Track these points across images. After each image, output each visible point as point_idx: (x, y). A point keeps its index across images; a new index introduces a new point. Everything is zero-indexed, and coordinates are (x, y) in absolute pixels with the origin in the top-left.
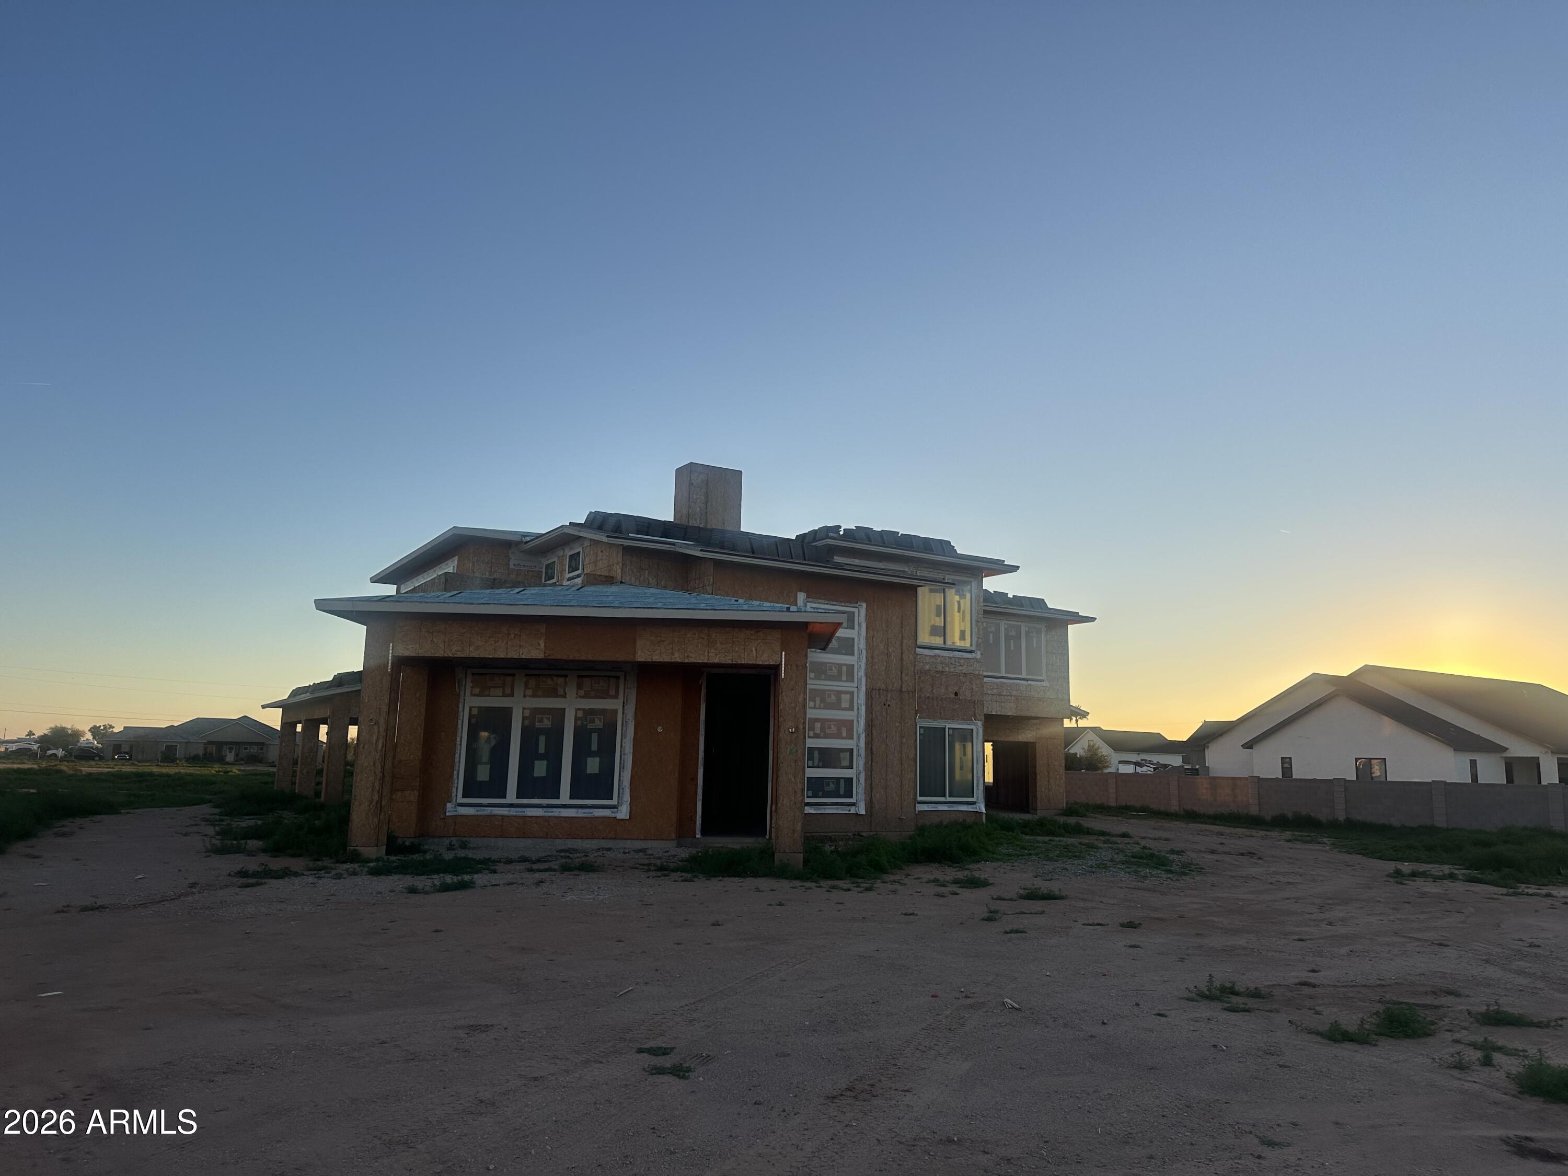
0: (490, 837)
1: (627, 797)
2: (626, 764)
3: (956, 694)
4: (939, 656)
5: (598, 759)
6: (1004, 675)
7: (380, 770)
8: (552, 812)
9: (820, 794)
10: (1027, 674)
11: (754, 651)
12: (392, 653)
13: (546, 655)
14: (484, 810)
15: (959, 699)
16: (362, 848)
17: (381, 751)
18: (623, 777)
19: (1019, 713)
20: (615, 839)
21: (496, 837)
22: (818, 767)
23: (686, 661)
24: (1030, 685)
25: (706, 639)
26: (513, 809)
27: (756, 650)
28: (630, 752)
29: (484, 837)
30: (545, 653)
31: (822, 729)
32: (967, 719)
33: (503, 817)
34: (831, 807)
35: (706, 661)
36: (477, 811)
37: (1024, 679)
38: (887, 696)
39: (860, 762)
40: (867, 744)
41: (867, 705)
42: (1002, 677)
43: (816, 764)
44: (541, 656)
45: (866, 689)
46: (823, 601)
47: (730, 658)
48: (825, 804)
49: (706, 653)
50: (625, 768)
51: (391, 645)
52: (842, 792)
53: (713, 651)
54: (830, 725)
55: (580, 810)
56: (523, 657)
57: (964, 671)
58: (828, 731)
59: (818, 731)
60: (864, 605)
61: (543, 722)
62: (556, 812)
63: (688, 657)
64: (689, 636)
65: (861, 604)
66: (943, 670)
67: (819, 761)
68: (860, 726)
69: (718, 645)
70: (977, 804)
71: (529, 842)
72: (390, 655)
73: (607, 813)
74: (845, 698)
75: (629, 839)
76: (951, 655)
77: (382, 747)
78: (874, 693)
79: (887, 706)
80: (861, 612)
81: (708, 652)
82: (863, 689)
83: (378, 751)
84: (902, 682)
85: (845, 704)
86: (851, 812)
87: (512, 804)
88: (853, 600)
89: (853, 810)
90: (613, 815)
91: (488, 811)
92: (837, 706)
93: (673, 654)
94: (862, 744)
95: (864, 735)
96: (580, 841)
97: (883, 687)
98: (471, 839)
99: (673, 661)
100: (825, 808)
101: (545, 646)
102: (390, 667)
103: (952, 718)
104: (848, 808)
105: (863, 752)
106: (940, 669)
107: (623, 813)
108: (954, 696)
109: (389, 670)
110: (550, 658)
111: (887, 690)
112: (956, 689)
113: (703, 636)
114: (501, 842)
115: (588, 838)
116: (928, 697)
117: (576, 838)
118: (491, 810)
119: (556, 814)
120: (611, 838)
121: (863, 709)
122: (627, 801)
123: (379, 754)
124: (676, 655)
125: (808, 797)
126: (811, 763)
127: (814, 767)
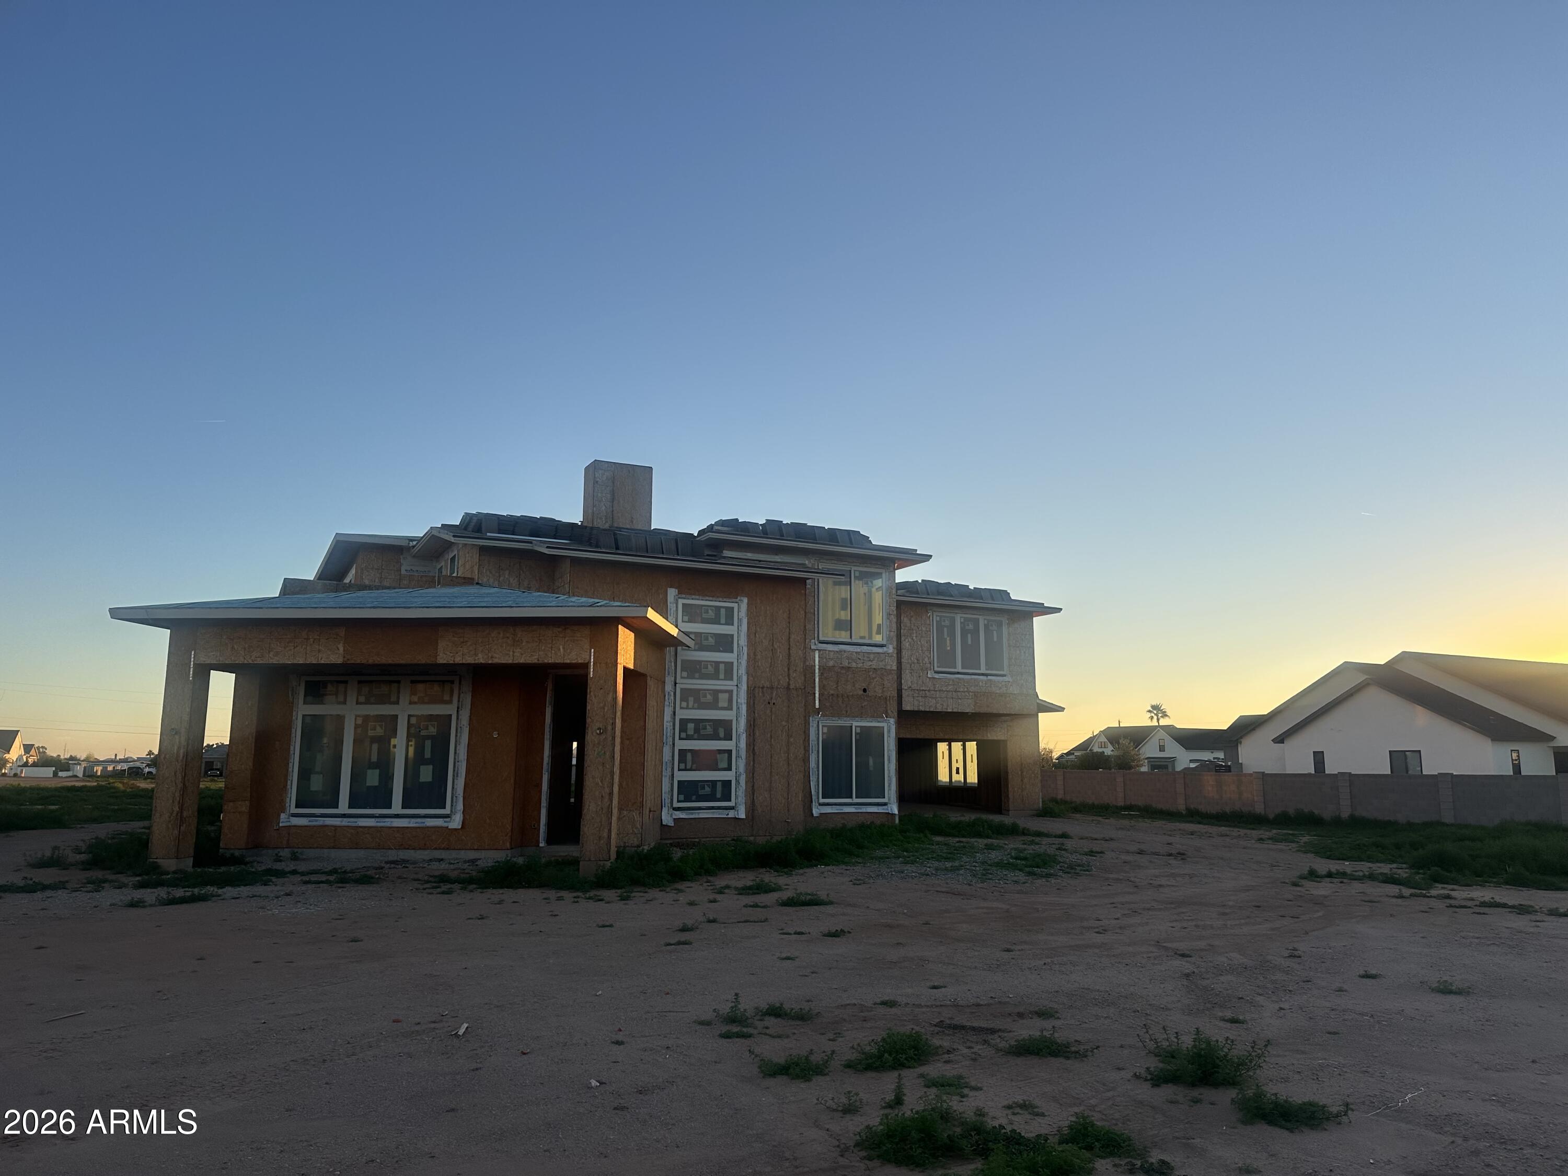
0: (323, 848)
1: (460, 806)
2: (459, 772)
3: (865, 690)
4: (845, 651)
5: (431, 767)
6: (960, 670)
7: (180, 780)
8: (384, 822)
9: (694, 798)
10: (986, 670)
11: (561, 649)
12: (194, 661)
13: (345, 659)
14: (316, 821)
15: (868, 696)
16: (162, 860)
17: (182, 761)
18: (456, 784)
19: (977, 710)
20: (448, 849)
21: (329, 848)
22: (691, 770)
23: (490, 662)
24: (990, 680)
25: (511, 638)
26: (345, 819)
27: (564, 648)
28: (464, 759)
29: (317, 848)
30: (344, 657)
31: (697, 730)
32: (876, 716)
33: (336, 827)
34: (705, 811)
35: (510, 662)
36: (309, 821)
37: (983, 675)
38: (772, 693)
39: (740, 764)
40: (748, 745)
41: (748, 704)
42: (958, 673)
43: (688, 767)
44: (340, 661)
45: (748, 687)
46: (697, 597)
47: (536, 657)
48: (700, 808)
49: (511, 653)
50: (459, 775)
51: (193, 653)
52: (719, 795)
53: (519, 650)
54: (706, 726)
55: (413, 820)
56: (323, 662)
57: (874, 667)
58: (702, 732)
59: (691, 732)
60: (745, 600)
61: (375, 730)
62: (388, 822)
63: (492, 657)
64: (493, 635)
65: (742, 598)
66: (850, 666)
67: (693, 764)
68: (740, 726)
69: (524, 644)
70: (889, 805)
71: (361, 853)
72: (192, 663)
73: (439, 822)
74: (723, 697)
75: (463, 849)
76: (859, 650)
77: (183, 757)
78: (757, 691)
79: (772, 704)
80: (741, 607)
81: (513, 652)
82: (744, 687)
83: (179, 761)
84: (789, 679)
85: (722, 704)
86: (729, 816)
87: (344, 814)
88: (732, 594)
89: (732, 814)
90: (445, 825)
91: (321, 821)
92: (714, 705)
93: (476, 655)
94: (743, 744)
95: (744, 735)
96: (412, 851)
97: (767, 684)
98: (304, 850)
99: (476, 662)
100: (699, 813)
101: (344, 651)
102: (191, 676)
103: (861, 715)
104: (726, 811)
105: (743, 754)
106: (846, 664)
107: (456, 822)
108: (862, 692)
109: (191, 679)
110: (349, 662)
111: (772, 688)
112: (864, 686)
113: (508, 635)
114: (334, 853)
115: (420, 849)
116: (832, 695)
117: (408, 849)
118: (324, 821)
119: (388, 824)
120: (443, 849)
121: (744, 709)
122: (460, 810)
123: (180, 764)
124: (480, 656)
125: (678, 801)
126: (682, 766)
127: (685, 770)
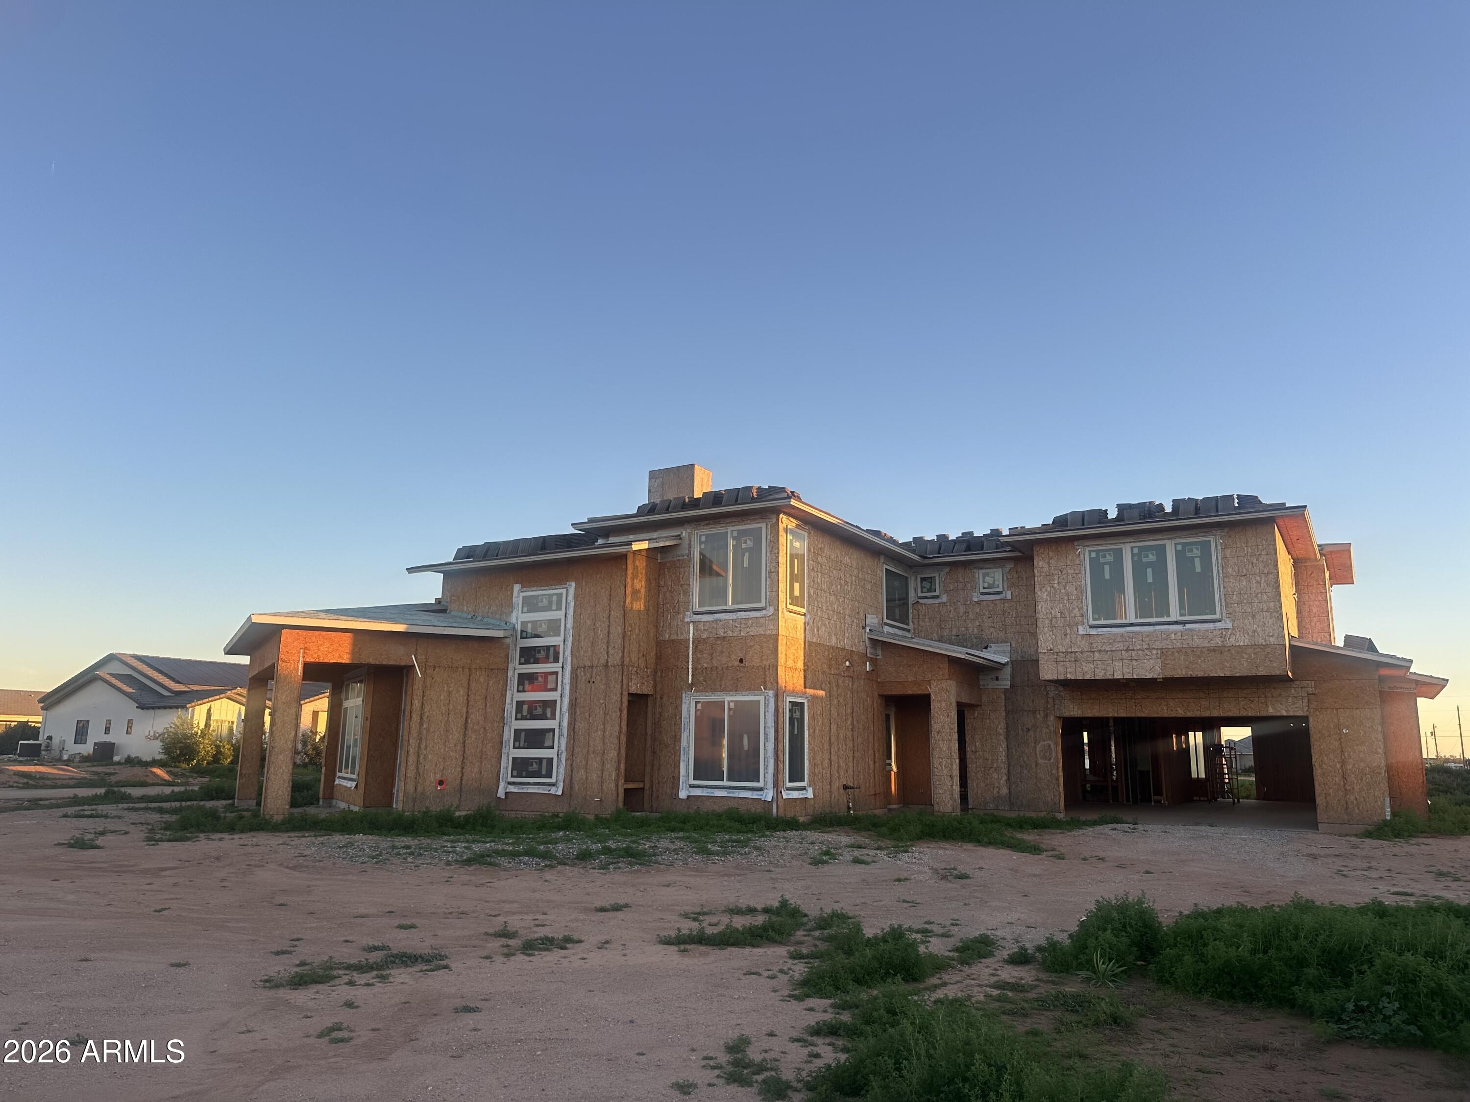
3: (741, 661)
4: (720, 621)
6: (1134, 621)
9: (524, 773)
10: (1181, 615)
15: (744, 667)
22: (524, 748)
24: (1192, 630)
31: (530, 711)
32: (753, 688)
34: (533, 787)
37: (1176, 623)
38: (592, 672)
39: (561, 742)
40: (569, 724)
41: (571, 684)
42: (1132, 625)
43: (522, 745)
45: (572, 668)
46: (535, 588)
48: (528, 784)
52: (544, 772)
54: (536, 706)
57: (752, 633)
58: (535, 712)
59: (525, 713)
60: (573, 584)
65: (571, 583)
66: (726, 635)
67: (525, 742)
68: (564, 706)
70: (765, 791)
74: (553, 679)
76: (735, 617)
78: (579, 671)
79: (591, 683)
80: (569, 591)
82: (568, 668)
84: (608, 657)
85: (550, 685)
86: (550, 792)
88: (561, 581)
89: (553, 791)
92: (545, 687)
94: (565, 724)
95: (567, 714)
97: (588, 663)
100: (528, 788)
103: (736, 688)
104: (549, 788)
105: (565, 732)
106: (721, 633)
108: (738, 663)
111: (592, 667)
112: (741, 656)
116: (706, 668)
121: (568, 688)
125: (512, 776)
126: (517, 744)
127: (519, 748)
